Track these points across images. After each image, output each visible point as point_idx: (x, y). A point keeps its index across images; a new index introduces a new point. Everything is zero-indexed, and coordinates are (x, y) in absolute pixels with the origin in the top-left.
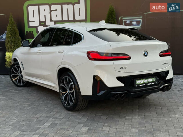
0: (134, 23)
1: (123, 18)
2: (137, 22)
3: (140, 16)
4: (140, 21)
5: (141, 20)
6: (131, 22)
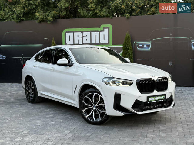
0: (145, 46)
1: (137, 43)
2: (147, 45)
3: (150, 41)
4: (149, 45)
5: (151, 44)
6: (143, 45)
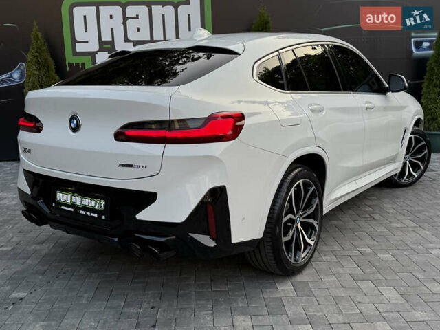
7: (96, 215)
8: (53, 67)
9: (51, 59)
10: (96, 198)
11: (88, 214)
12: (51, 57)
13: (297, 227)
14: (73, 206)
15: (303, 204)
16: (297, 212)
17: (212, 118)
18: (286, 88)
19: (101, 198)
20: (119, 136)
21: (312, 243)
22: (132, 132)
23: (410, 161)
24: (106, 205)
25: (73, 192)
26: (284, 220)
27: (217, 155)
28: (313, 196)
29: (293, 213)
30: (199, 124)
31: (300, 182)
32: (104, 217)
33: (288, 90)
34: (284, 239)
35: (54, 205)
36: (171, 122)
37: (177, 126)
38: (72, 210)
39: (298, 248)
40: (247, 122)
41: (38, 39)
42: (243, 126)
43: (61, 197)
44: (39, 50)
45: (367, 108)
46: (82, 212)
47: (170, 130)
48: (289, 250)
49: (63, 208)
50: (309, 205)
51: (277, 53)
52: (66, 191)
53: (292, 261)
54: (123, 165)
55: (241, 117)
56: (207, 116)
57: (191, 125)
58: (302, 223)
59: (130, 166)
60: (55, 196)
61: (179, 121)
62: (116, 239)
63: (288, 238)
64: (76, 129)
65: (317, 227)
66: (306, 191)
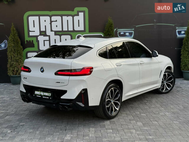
0: (127, 34)
1: (118, 30)
3: (132, 29)
5: (133, 32)
7: (48, 98)
8: (20, 42)
9: (19, 39)
10: (48, 92)
11: (46, 97)
12: (19, 38)
13: (112, 104)
14: (41, 95)
15: (114, 96)
16: (112, 98)
17: (83, 68)
18: (108, 58)
19: (50, 93)
20: (56, 74)
21: (118, 109)
22: (60, 73)
23: (166, 83)
24: (51, 95)
25: (41, 91)
26: (107, 100)
27: (84, 79)
28: (118, 93)
29: (110, 99)
30: (79, 70)
31: (113, 88)
32: (51, 98)
33: (109, 59)
34: (107, 106)
35: (34, 95)
36: (71, 70)
37: (73, 71)
38: (40, 96)
39: (112, 110)
40: (94, 70)
41: (14, 31)
42: (92, 71)
43: (36, 92)
44: (14, 35)
45: (141, 64)
46: (43, 97)
47: (71, 72)
48: (109, 110)
49: (37, 96)
50: (116, 96)
51: (106, 47)
52: (38, 91)
53: (110, 114)
54: (57, 82)
55: (92, 68)
56: (82, 68)
57: (77, 71)
58: (114, 102)
59: (59, 82)
60: (34, 92)
61: (74, 70)
62: (54, 105)
63: (108, 106)
64: (43, 71)
65: (120, 104)
66: (115, 92)
